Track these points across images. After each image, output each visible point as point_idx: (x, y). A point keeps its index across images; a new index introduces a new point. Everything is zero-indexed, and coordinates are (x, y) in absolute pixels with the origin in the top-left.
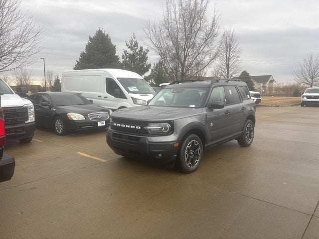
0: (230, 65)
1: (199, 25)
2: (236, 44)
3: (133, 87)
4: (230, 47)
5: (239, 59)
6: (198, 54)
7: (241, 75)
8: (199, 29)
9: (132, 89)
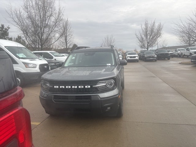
0: (67, 40)
1: (50, 12)
2: (70, 27)
3: (21, 54)
4: (66, 29)
5: (73, 37)
6: (51, 32)
7: (73, 46)
8: (51, 15)
9: (21, 55)
